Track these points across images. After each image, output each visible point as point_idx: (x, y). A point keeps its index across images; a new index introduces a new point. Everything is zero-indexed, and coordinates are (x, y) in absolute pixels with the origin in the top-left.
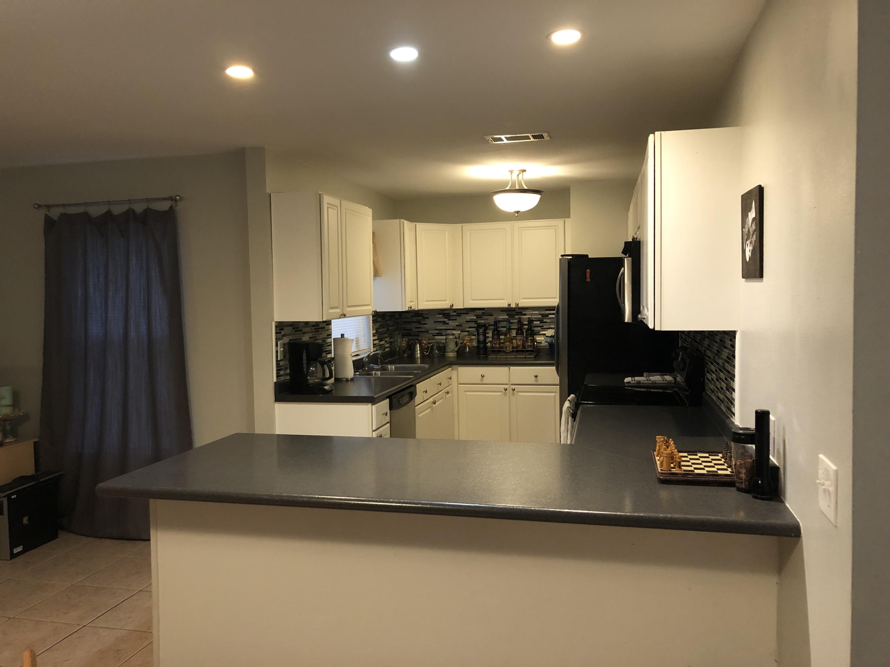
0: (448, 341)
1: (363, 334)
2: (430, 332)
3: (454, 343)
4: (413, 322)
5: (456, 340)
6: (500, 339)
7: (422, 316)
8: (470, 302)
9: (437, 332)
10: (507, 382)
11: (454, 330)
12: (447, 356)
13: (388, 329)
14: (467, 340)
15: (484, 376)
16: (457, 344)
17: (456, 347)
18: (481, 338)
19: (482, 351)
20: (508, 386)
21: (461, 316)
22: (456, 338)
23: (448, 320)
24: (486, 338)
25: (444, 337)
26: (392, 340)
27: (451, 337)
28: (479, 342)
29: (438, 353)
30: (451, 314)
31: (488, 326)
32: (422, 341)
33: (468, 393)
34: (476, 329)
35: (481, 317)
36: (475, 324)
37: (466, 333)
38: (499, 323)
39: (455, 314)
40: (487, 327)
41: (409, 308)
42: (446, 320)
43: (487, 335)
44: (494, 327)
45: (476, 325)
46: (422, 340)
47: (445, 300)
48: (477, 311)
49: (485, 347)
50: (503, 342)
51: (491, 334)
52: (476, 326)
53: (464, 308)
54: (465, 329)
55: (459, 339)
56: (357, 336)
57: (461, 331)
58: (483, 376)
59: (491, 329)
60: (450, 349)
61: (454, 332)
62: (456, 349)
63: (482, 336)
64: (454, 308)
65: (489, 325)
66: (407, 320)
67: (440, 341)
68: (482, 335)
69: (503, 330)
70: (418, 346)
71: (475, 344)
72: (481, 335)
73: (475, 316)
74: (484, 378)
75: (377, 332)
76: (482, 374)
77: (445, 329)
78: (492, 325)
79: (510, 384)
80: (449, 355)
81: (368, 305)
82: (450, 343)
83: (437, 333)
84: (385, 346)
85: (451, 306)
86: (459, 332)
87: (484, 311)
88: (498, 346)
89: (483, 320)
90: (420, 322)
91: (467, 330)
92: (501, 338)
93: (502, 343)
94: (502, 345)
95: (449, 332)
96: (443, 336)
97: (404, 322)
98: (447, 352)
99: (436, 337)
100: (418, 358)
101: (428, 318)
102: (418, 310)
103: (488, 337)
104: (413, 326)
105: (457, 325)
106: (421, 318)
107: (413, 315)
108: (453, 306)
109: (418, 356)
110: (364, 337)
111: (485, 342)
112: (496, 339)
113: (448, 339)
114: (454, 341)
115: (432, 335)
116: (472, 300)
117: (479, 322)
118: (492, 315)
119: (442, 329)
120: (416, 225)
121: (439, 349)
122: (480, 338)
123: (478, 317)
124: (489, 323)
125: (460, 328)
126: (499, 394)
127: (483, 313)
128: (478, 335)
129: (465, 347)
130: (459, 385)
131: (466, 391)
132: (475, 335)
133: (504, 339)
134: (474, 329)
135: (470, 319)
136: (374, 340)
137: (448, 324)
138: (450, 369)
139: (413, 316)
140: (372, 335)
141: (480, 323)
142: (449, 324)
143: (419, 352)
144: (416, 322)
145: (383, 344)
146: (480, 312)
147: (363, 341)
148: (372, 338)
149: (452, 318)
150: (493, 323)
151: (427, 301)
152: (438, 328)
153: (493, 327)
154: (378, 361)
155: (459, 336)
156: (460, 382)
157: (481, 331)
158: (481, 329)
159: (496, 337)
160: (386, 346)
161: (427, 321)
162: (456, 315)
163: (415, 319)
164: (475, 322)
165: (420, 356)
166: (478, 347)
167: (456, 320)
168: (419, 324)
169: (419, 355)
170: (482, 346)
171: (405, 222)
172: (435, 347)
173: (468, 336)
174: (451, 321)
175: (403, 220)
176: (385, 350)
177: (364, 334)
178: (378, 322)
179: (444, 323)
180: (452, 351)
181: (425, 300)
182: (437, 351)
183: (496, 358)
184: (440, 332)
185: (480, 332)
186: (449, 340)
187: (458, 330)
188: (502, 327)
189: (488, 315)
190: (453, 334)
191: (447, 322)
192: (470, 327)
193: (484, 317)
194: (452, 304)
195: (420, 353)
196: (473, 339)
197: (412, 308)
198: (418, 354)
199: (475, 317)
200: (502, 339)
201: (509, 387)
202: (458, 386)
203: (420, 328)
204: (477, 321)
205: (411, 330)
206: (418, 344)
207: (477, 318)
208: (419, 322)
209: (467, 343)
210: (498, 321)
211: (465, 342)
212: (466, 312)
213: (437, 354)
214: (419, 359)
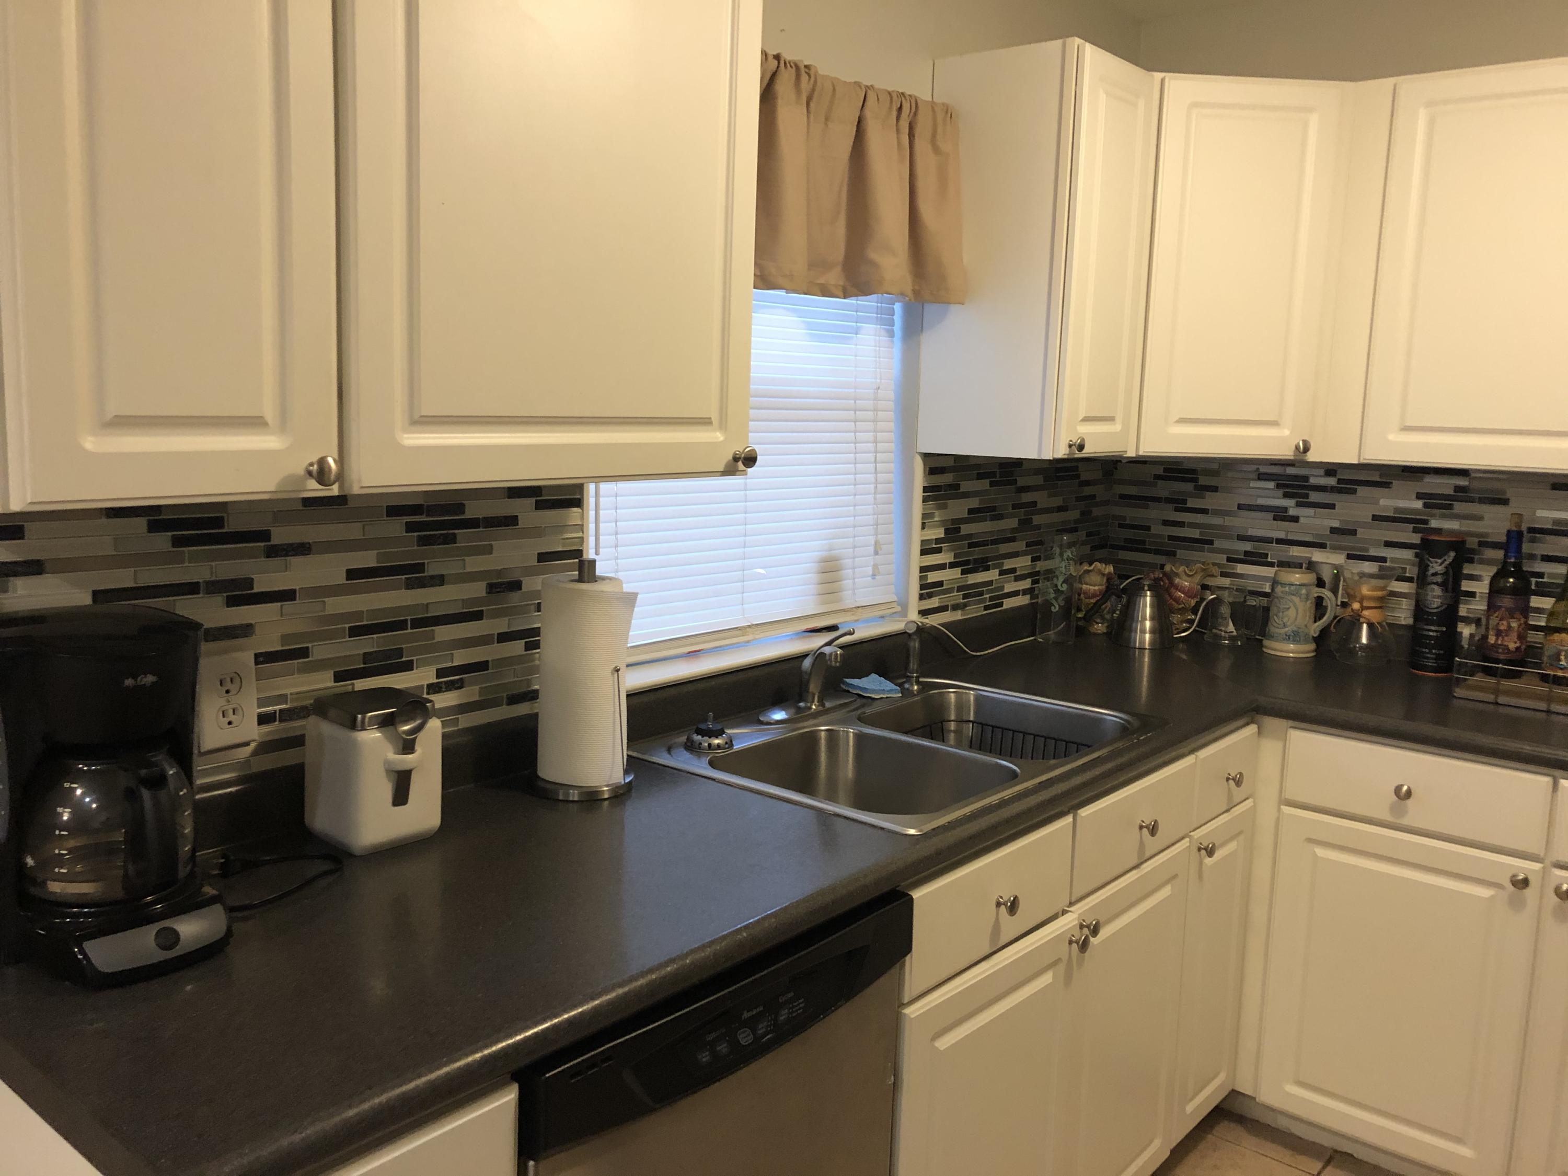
0: (1280, 594)
1: (873, 543)
2: (1217, 544)
3: (1310, 604)
4: (1157, 500)
5: (1316, 592)
6: (1526, 610)
7: (1195, 480)
8: (1391, 437)
9: (1248, 546)
10: (1536, 847)
11: (1322, 546)
12: (1273, 652)
13: (1025, 523)
14: (1370, 598)
15: (1409, 794)
16: (1319, 606)
17: (1317, 618)
18: (1435, 597)
19: (1430, 656)
20: (1537, 866)
21: (1354, 492)
22: (1320, 583)
23: (1299, 505)
24: (1455, 594)
25: (1269, 572)
26: (1041, 566)
27: (1296, 577)
28: (1420, 612)
29: (1235, 633)
30: (1313, 481)
31: (1475, 546)
32: (1177, 581)
33: (1320, 852)
34: (1417, 555)
35: (1450, 507)
36: (1415, 531)
37: (1369, 567)
38: (1533, 541)
39: (1331, 481)
40: (1473, 551)
41: (1070, 446)
42: (1289, 503)
43: (1466, 586)
44: (1506, 556)
45: (1416, 539)
46: (1177, 575)
47: (1274, 424)
48: (1429, 479)
49: (1451, 638)
50: (1543, 624)
51: (1487, 582)
52: (1418, 542)
53: (1362, 461)
54: (1367, 550)
55: (1335, 591)
56: (833, 552)
57: (1349, 557)
58: (1403, 795)
59: (1489, 562)
60: (1285, 626)
61: (1318, 556)
62: (1315, 629)
63: (1438, 591)
64: (1312, 457)
65: (1481, 544)
66: (1132, 490)
67: (1251, 585)
68: (1443, 585)
69: (1549, 574)
70: (1148, 599)
71: (1403, 615)
72: (1434, 586)
73: (1419, 496)
74: (1409, 802)
75: (952, 532)
76: (1402, 786)
77: (1280, 541)
78: (1495, 545)
79: (1548, 862)
80: (1275, 650)
81: (705, 422)
82: (1292, 601)
83: (1246, 553)
84: (1002, 588)
85: (1297, 448)
86: (1338, 559)
87: (1463, 482)
88: (1512, 646)
89: (1458, 517)
90: (1185, 502)
91: (1373, 552)
92: (1532, 604)
93: (1537, 628)
94: (1535, 637)
95: (1296, 552)
96: (1271, 565)
97: (1122, 497)
98: (1271, 637)
99: (1241, 568)
100: (1142, 649)
101: (1215, 489)
102: (1138, 457)
103: (1472, 594)
104: (1154, 514)
105: (1333, 530)
106: (1189, 487)
107: (1160, 471)
108: (1306, 449)
109: (1142, 641)
110: (876, 553)
111: (1450, 617)
112: (1507, 609)
113: (1283, 585)
114: (1307, 595)
115: (1225, 556)
116: (1407, 429)
117: (1434, 524)
118: (1505, 502)
119: (1269, 540)
120: (1163, 81)
121: (1241, 614)
122: (1429, 598)
123: (1433, 502)
124: (1486, 535)
125: (1347, 541)
126: (1485, 892)
127: (1458, 489)
128: (1422, 580)
129: (1354, 623)
130: (1286, 810)
131: (1310, 840)
132: (1410, 580)
133: (1552, 614)
134: (1408, 554)
135: (1397, 510)
136: (923, 569)
137: (1295, 519)
138: (1252, 729)
139: (1157, 477)
140: (916, 548)
141: (1438, 531)
142: (1302, 520)
143: (1148, 624)
144: (1169, 500)
145: (990, 583)
146: (1445, 486)
147: (871, 573)
148: (917, 561)
149: (1314, 497)
150: (1503, 539)
151: (1182, 421)
152: (1251, 532)
153: (1499, 554)
154: (908, 663)
155: (1336, 578)
156: (1289, 795)
157: (1437, 566)
158: (1439, 561)
159: (1507, 601)
160: (1006, 591)
161: (1210, 501)
162: (1332, 489)
163: (1164, 489)
164: (1418, 523)
165: (1151, 643)
166: (1415, 633)
167: (1332, 506)
168: (1177, 510)
169: (1147, 636)
170: (1433, 631)
171: (1089, 48)
172: (1225, 610)
173: (1374, 582)
174: (1310, 511)
175: (1078, 41)
176: (1001, 605)
177: (876, 544)
178: (966, 495)
179: (1280, 515)
180: (1294, 637)
181: (1177, 418)
182: (1231, 627)
183: (1497, 703)
184: (1262, 548)
185: (1431, 571)
186: (1287, 589)
187: (1336, 548)
188: (1547, 559)
189: (1482, 501)
190: (1311, 566)
191: (1292, 512)
192: (1388, 544)
193: (1459, 507)
194: (1305, 442)
195: (1152, 631)
196: (1393, 594)
197: (1085, 450)
198: (1143, 631)
199: (1419, 505)
200: (1539, 610)
201: (1545, 872)
202: (1279, 810)
203: (1181, 524)
204: (1426, 522)
205: (1148, 528)
206: (1148, 593)
207: (1426, 505)
208: (1179, 504)
209: (1366, 613)
210: (1532, 530)
211: (1356, 606)
212: (1381, 476)
213: (1232, 638)
214: (1147, 652)
